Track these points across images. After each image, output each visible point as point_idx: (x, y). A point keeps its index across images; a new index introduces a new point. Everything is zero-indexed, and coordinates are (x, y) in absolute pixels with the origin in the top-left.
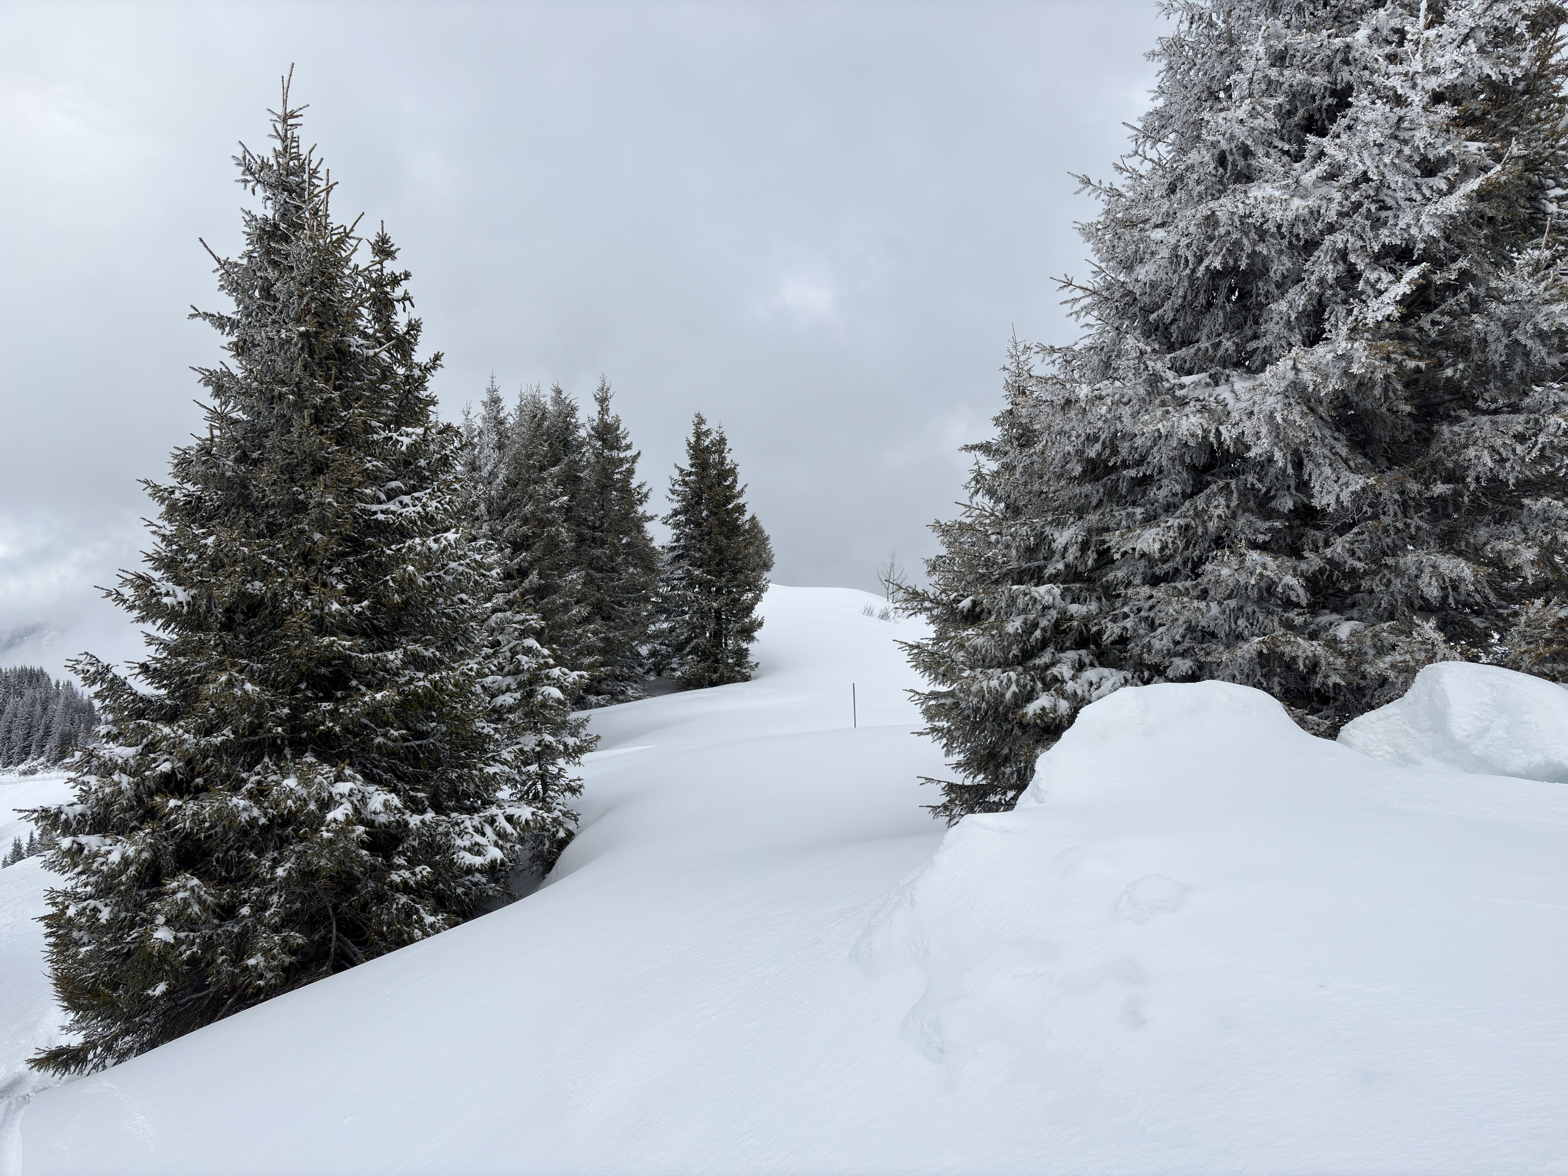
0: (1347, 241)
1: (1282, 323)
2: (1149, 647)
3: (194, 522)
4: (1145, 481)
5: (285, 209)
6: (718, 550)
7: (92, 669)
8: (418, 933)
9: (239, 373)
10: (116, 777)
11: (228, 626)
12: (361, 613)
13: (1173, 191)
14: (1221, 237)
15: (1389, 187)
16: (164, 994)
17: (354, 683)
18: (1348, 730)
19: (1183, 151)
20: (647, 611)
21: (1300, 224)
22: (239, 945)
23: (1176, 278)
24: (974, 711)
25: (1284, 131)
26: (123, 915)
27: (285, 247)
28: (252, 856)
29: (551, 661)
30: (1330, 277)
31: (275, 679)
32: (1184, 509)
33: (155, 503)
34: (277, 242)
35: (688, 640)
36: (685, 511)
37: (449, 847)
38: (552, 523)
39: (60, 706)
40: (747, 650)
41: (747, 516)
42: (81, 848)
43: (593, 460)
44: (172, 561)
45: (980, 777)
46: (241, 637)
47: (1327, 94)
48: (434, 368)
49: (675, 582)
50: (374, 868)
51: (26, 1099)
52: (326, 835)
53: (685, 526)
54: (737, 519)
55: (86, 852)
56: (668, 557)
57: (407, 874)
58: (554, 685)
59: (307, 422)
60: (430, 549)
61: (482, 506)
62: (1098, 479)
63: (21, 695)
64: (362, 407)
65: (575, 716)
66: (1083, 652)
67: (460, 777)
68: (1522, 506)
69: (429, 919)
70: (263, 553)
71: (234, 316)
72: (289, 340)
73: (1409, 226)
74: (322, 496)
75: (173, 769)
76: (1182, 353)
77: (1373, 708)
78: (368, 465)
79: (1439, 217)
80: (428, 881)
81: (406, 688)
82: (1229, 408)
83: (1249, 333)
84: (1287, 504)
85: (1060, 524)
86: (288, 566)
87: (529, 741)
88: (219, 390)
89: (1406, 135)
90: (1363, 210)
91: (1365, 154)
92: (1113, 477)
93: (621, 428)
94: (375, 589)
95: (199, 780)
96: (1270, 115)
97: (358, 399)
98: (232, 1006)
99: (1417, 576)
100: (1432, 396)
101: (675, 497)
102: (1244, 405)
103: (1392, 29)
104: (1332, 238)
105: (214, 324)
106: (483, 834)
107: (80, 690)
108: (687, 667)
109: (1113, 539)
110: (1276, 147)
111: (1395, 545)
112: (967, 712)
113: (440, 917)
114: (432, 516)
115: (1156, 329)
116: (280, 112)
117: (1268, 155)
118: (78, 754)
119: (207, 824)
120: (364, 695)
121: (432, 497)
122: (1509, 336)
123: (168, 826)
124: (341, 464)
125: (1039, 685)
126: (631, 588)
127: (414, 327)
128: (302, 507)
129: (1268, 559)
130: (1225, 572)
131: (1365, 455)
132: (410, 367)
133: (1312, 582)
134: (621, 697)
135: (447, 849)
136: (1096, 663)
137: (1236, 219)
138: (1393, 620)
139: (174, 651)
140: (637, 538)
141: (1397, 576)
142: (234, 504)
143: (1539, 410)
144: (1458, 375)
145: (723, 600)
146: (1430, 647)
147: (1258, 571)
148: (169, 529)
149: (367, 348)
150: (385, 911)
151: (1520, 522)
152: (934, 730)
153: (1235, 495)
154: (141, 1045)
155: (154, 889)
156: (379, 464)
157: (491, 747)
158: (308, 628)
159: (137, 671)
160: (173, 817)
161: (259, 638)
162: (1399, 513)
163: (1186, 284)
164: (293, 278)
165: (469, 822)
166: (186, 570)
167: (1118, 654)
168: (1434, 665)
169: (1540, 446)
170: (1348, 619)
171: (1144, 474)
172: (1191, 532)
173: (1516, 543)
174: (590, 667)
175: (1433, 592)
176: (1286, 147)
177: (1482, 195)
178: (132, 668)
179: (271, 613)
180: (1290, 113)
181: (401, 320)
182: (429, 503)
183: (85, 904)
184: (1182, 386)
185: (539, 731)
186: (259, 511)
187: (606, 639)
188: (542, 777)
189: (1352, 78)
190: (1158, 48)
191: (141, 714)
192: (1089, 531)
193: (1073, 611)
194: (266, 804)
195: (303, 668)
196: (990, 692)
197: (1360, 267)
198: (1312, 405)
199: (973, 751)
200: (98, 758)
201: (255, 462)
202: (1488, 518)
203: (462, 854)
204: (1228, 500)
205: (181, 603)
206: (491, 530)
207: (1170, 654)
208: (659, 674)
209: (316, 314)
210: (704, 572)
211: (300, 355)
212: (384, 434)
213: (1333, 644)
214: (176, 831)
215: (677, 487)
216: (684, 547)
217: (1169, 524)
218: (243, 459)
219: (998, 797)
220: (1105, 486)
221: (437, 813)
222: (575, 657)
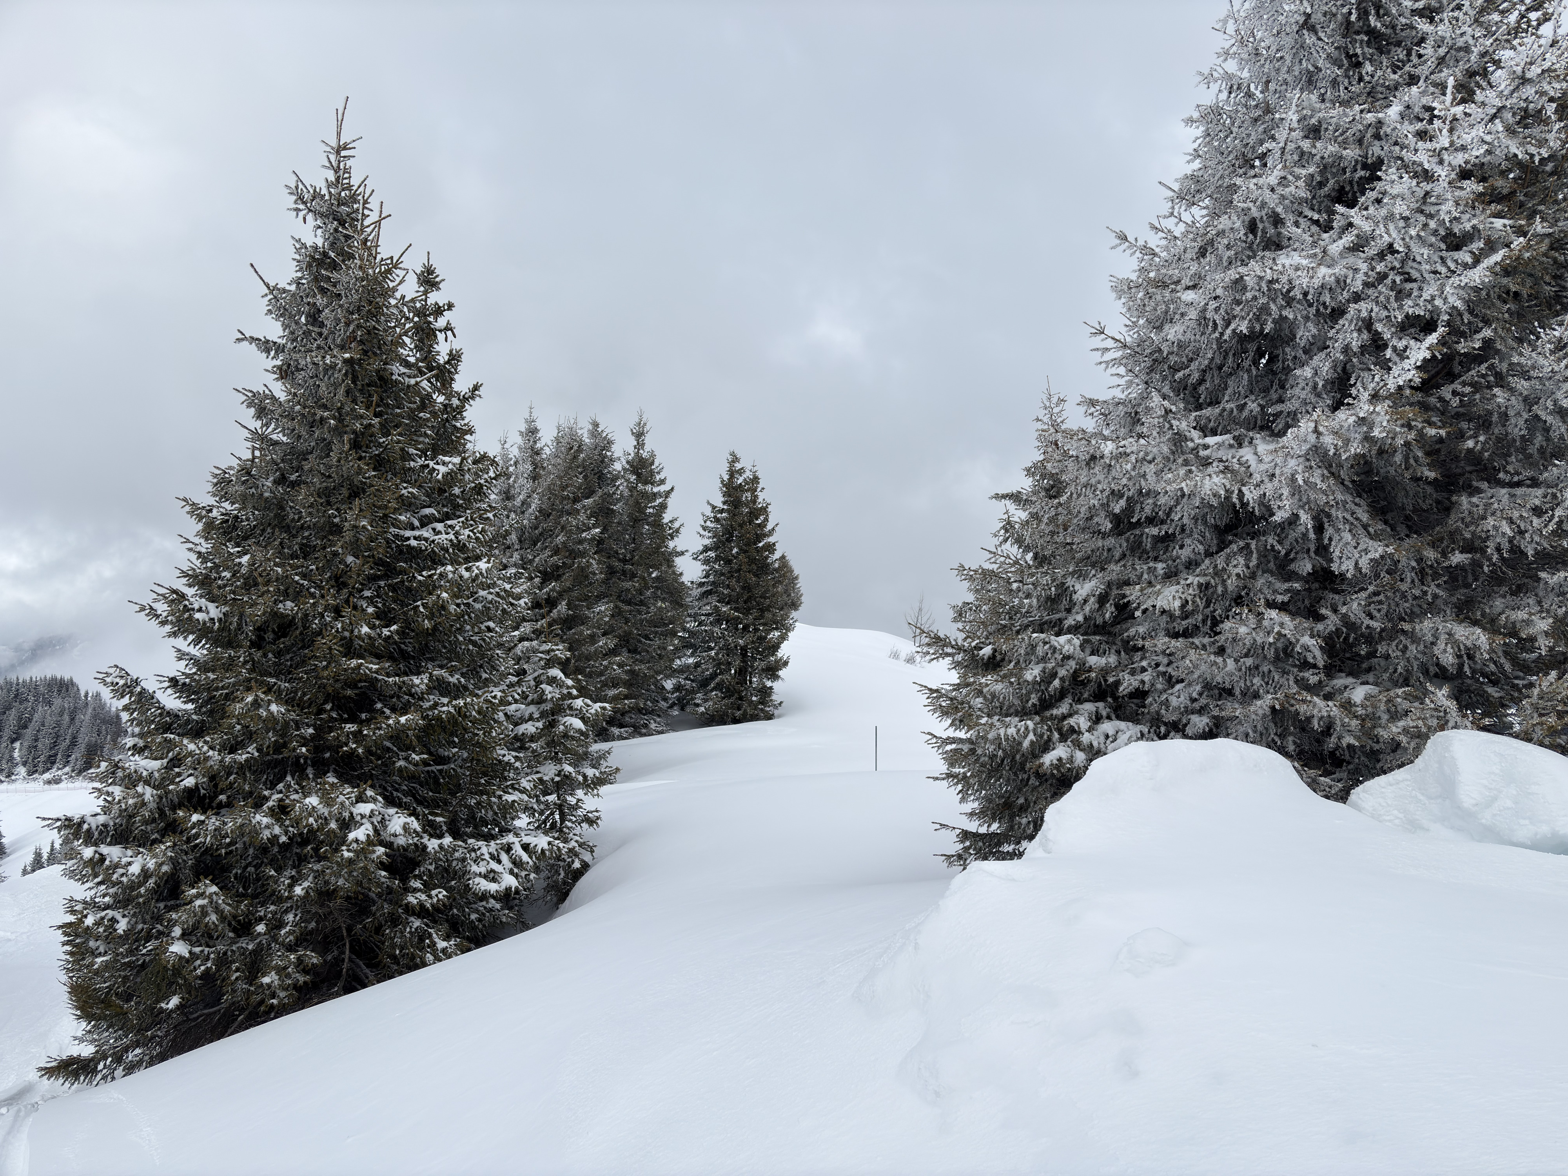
0: (1372, 311)
1: (1308, 389)
2: (1167, 703)
3: (229, 540)
4: (1167, 540)
5: (335, 238)
6: (747, 588)
7: (122, 682)
8: (429, 957)
9: (282, 396)
10: (139, 789)
11: (258, 644)
12: (389, 637)
13: (1203, 255)
14: (1247, 301)
15: (1414, 260)
16: (178, 1007)
17: (379, 706)
18: (1358, 793)
19: (1215, 215)
20: (673, 645)
21: (1327, 292)
22: (254, 963)
23: (1204, 339)
24: (990, 758)
25: (1315, 202)
26: (140, 926)
27: (335, 275)
28: (273, 873)
29: (575, 692)
30: (1355, 345)
31: (301, 698)
32: (1203, 567)
33: (193, 521)
34: (326, 269)
35: (714, 676)
36: (715, 547)
37: (466, 872)
38: (583, 554)
39: (88, 717)
40: (771, 688)
41: (777, 555)
42: (102, 859)
43: (626, 493)
44: (206, 578)
45: (995, 826)
46: (270, 655)
47: (1359, 167)
48: (473, 398)
49: (703, 618)
50: (390, 890)
51: (35, 1106)
52: (346, 854)
53: (715, 563)
54: (767, 557)
55: (107, 862)
56: (696, 592)
57: (423, 897)
58: (576, 716)
59: (347, 447)
60: (461, 577)
61: (514, 537)
62: (1120, 534)
63: (50, 704)
64: (400, 434)
65: (597, 747)
66: (1101, 705)
67: (479, 803)
68: (1539, 580)
69: (441, 944)
70: (296, 574)
71: (279, 341)
72: (333, 366)
73: (1433, 298)
74: (356, 519)
75: (197, 784)
76: (1207, 412)
77: (1385, 773)
78: (404, 491)
79: (1463, 288)
80: (444, 905)
81: (430, 713)
82: (1251, 469)
83: (1274, 396)
84: (1305, 566)
85: (1082, 576)
86: (321, 588)
87: (549, 771)
88: (261, 413)
89: (1433, 210)
90: (1388, 281)
91: (1391, 227)
92: (1137, 532)
93: (656, 463)
94: (405, 614)
95: (223, 797)
96: (1301, 183)
97: (397, 426)
98: (242, 1022)
99: (1433, 643)
100: (1454, 466)
101: (706, 533)
102: (1266, 466)
103: (1424, 107)
104: (1357, 306)
105: (259, 348)
106: (499, 862)
107: (108, 702)
108: (711, 703)
109: (1133, 593)
110: (1306, 217)
111: (1412, 612)
112: (982, 759)
113: (452, 943)
114: (464, 545)
115: (1185, 389)
116: (334, 144)
117: (1297, 224)
118: (104, 765)
119: (228, 840)
120: (388, 718)
121: (465, 525)
122: (1530, 411)
123: (188, 841)
124: (378, 490)
125: (1056, 735)
126: (659, 622)
127: (455, 357)
128: (337, 530)
129: (1286, 619)
130: (1243, 630)
131: (1386, 522)
132: (449, 397)
133: (1330, 645)
134: (644, 731)
135: (463, 875)
136: (1113, 717)
137: (1264, 285)
138: (1408, 686)
139: (203, 667)
140: (666, 572)
141: (1413, 642)
142: (270, 524)
143: (1557, 485)
144: (1479, 447)
145: (749, 637)
146: (1442, 714)
147: (1276, 630)
148: (205, 546)
149: (409, 377)
150: (398, 934)
151: (1536, 595)
152: (949, 776)
153: (1255, 555)
154: (151, 1058)
155: (172, 902)
156: (414, 491)
157: (511, 775)
158: (337, 649)
159: (166, 684)
160: (194, 831)
161: (288, 657)
162: (1416, 581)
163: (1214, 346)
164: (341, 306)
165: (485, 849)
166: (219, 587)
167: (1135, 708)
168: (1445, 732)
169: (1556, 519)
170: (1363, 683)
171: (1166, 532)
172: (1211, 590)
173: (1531, 614)
174: (613, 700)
175: (1448, 659)
176: (1316, 217)
177: (1507, 270)
178: (161, 682)
179: (301, 633)
180: (1321, 185)
181: (442, 349)
182: (462, 531)
183: (103, 914)
184: (1206, 447)
185: (559, 761)
186: (294, 532)
187: (632, 672)
188: (560, 807)
189: (1383, 153)
190: (1196, 115)
191: (167, 728)
192: (1109, 585)
193: (1092, 663)
194: (287, 823)
195: (330, 689)
196: (1007, 739)
197: (1387, 336)
198: (1333, 470)
199: (988, 799)
200: (124, 769)
201: (294, 485)
202: (1505, 589)
203: (477, 880)
204: (1248, 559)
205: (213, 619)
206: (522, 559)
207: (1188, 711)
208: (682, 709)
209: (361, 342)
210: (731, 609)
211: (343, 381)
212: (421, 462)
213: (1347, 706)
214: (197, 845)
215: (708, 524)
216: (713, 583)
217: (1188, 582)
218: (282, 480)
219: (1012, 847)
220: (1127, 541)
221: (454, 838)
222: (600, 689)
